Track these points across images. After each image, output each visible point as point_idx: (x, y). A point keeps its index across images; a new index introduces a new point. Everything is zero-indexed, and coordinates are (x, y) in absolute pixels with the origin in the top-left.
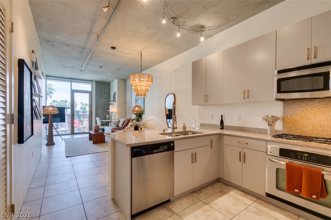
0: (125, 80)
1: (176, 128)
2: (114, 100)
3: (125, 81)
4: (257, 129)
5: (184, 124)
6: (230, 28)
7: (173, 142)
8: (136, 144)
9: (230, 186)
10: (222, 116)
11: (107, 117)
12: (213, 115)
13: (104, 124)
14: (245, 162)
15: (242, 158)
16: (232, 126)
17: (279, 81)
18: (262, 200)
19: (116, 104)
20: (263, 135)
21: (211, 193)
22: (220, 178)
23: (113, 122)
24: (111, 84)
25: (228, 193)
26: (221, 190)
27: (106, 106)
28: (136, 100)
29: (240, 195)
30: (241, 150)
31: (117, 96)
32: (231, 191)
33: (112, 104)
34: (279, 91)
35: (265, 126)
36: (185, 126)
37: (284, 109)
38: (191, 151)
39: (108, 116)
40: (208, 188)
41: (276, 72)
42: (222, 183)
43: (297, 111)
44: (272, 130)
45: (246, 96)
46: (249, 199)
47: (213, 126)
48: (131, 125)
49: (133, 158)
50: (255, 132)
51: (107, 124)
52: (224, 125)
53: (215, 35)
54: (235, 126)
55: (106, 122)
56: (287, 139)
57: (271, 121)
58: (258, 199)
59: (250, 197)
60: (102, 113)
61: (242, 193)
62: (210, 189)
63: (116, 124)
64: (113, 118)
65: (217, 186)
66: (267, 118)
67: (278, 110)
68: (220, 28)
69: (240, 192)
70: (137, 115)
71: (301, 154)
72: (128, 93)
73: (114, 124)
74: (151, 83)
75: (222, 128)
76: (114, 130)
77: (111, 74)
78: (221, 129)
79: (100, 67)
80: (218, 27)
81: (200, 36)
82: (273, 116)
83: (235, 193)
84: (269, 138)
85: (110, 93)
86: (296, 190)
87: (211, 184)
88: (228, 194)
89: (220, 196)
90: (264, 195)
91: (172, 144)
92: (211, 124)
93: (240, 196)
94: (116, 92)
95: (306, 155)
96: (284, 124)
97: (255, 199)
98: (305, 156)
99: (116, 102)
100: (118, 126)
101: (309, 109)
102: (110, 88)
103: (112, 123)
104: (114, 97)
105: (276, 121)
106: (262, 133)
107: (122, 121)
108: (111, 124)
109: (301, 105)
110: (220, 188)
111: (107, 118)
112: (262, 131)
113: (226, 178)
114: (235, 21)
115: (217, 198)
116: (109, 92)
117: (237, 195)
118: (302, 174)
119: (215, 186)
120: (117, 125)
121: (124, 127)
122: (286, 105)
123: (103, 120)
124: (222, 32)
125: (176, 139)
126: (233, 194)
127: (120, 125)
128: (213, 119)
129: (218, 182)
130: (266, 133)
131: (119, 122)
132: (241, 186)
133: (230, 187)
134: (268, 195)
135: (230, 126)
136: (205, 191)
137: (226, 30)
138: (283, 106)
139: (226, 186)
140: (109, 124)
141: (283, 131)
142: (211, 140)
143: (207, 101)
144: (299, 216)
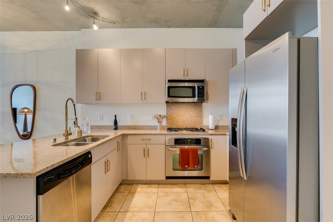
1: (71, 134)
4: (148, 126)
7: (90, 153)
9: (133, 184)
10: (116, 116)
12: (103, 115)
14: (148, 156)
15: (146, 153)
16: (126, 126)
17: (169, 88)
18: (162, 184)
20: (153, 131)
22: (123, 180)
25: (136, 190)
26: (128, 191)
29: (147, 188)
32: (137, 188)
34: (169, 96)
35: (155, 123)
36: (81, 131)
40: (116, 195)
41: (167, 81)
42: (124, 185)
43: (175, 111)
44: (161, 126)
45: (144, 98)
46: (154, 188)
47: (103, 128)
49: (41, 196)
50: (147, 129)
52: (118, 125)
54: (128, 126)
57: (159, 118)
58: (159, 184)
59: (153, 186)
61: (147, 186)
62: (119, 196)
65: (123, 189)
66: (157, 117)
67: (163, 110)
69: (144, 186)
75: (116, 128)
78: (115, 129)
80: (112, 22)
81: (93, 23)
82: (160, 115)
83: (142, 188)
84: (158, 132)
86: (186, 166)
87: (117, 191)
88: (137, 192)
89: (132, 198)
90: (164, 178)
91: (90, 156)
92: (100, 126)
93: (147, 189)
96: (167, 121)
97: (157, 186)
98: (189, 142)
101: (181, 109)
105: (163, 118)
106: (153, 129)
109: (176, 107)
110: (127, 190)
115: (131, 201)
117: (144, 189)
118: (189, 154)
119: (121, 190)
122: (168, 106)
125: (93, 148)
126: (140, 189)
128: (103, 120)
129: (121, 185)
130: (157, 129)
132: (145, 179)
133: (134, 185)
134: (168, 178)
135: (123, 126)
136: (115, 200)
138: (167, 107)
139: (131, 186)
141: (167, 126)
142: (118, 142)
143: (100, 99)
144: (185, 184)
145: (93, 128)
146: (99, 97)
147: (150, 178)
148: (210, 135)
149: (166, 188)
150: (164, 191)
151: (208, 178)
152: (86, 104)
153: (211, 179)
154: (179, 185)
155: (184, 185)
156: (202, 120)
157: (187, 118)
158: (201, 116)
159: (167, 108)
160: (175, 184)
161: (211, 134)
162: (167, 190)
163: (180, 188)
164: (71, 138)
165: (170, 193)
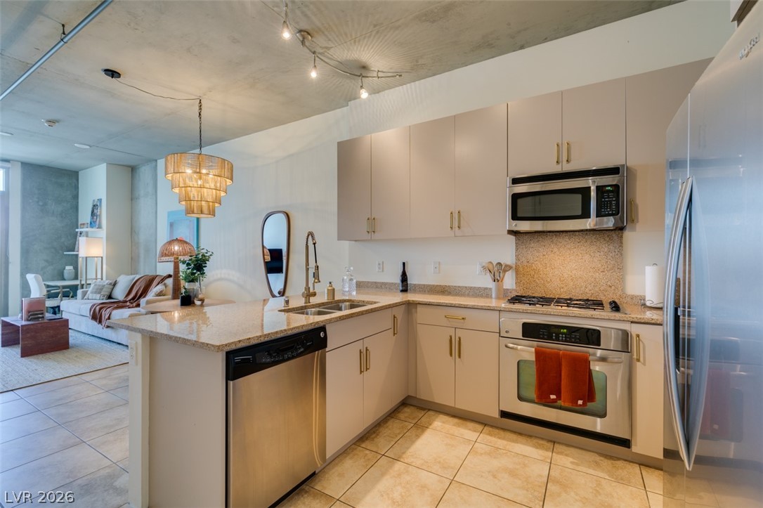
0: (133, 169)
1: (314, 295)
2: (95, 222)
3: (132, 171)
4: (471, 288)
5: (330, 283)
6: (417, 82)
7: (323, 329)
8: (240, 341)
9: (429, 410)
10: (404, 264)
11: (65, 271)
12: (383, 262)
13: (59, 293)
14: (460, 357)
15: (455, 347)
16: (424, 285)
17: (515, 198)
18: (492, 426)
19: (103, 233)
20: (481, 299)
21: (399, 434)
22: (409, 397)
23: (92, 286)
24: (81, 174)
25: (430, 424)
26: (414, 422)
27: (63, 240)
28: (171, 225)
29: (454, 425)
30: (451, 332)
31: (103, 211)
32: (434, 420)
33: (87, 233)
34: (515, 217)
35: (486, 282)
36: (333, 289)
37: (517, 250)
38: (359, 346)
39: (69, 268)
40: (390, 423)
41: (509, 181)
42: (411, 407)
43: (538, 254)
44: (499, 289)
45: (456, 224)
46: (470, 430)
47: (383, 287)
48: (161, 292)
49: (231, 383)
50: (468, 295)
51: (70, 292)
52: (409, 282)
53: (386, 91)
54: (429, 286)
55: (64, 287)
56: (530, 304)
57: (497, 272)
58: (485, 425)
59: (471, 425)
60: (47, 261)
61: (456, 420)
62: (394, 426)
63: (106, 292)
64: (91, 275)
65: (406, 415)
66: (491, 267)
67: (506, 252)
68: (399, 77)
69: (451, 419)
70: (188, 264)
71: (556, 330)
72: (144, 205)
73: (95, 293)
74: (229, 182)
75: (405, 290)
76: (101, 309)
77: (88, 147)
78: (402, 291)
79: (52, 122)
80: (395, 74)
81: (359, 87)
82: (499, 264)
83: (444, 423)
84: (493, 303)
85: (78, 203)
86: (553, 397)
87: (393, 414)
88: (430, 427)
89: (418, 437)
90: (496, 415)
91: (322, 335)
92: (378, 283)
93: (455, 427)
94: (100, 200)
95: (565, 331)
96: (517, 278)
97: (480, 427)
98: (563, 333)
99: (100, 227)
100: (110, 297)
101: (555, 250)
102: (77, 188)
103: (90, 290)
104: (93, 214)
105: (505, 271)
106: (482, 296)
107: (124, 282)
108: (84, 294)
110: (414, 418)
111: (66, 275)
112: (482, 293)
113: (423, 395)
114: (429, 70)
115: (413, 442)
116: (76, 197)
117: (447, 426)
118: (560, 365)
119: (402, 416)
120: (108, 294)
121: (133, 299)
122: (520, 243)
123: (53, 280)
124: (401, 87)
125: (330, 321)
126: (440, 424)
127: (119, 294)
128: (383, 271)
129: (405, 407)
130: (488, 296)
131: (115, 284)
132: (453, 406)
133: (431, 413)
134: (504, 414)
135: (420, 285)
136: (385, 431)
137: (408, 85)
138: (516, 243)
139: (423, 413)
140: (80, 292)
141: (516, 291)
142: (394, 317)
143: (374, 232)
144: (554, 442)
145: (360, 286)
146: (373, 226)
147: (463, 405)
148: (632, 322)
149: (500, 438)
150: (490, 442)
151: (625, 443)
152: (356, 241)
153: (636, 448)
154: (535, 441)
155: (550, 445)
156: (622, 280)
157: (574, 272)
158: (619, 267)
159: (517, 246)
160: (525, 435)
161: (636, 320)
162: (500, 443)
163: (537, 448)
164: (313, 300)
165: (504, 451)
